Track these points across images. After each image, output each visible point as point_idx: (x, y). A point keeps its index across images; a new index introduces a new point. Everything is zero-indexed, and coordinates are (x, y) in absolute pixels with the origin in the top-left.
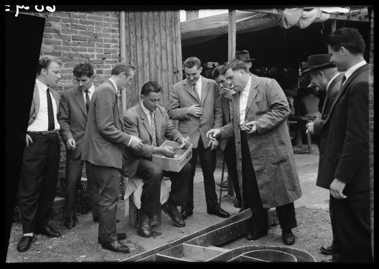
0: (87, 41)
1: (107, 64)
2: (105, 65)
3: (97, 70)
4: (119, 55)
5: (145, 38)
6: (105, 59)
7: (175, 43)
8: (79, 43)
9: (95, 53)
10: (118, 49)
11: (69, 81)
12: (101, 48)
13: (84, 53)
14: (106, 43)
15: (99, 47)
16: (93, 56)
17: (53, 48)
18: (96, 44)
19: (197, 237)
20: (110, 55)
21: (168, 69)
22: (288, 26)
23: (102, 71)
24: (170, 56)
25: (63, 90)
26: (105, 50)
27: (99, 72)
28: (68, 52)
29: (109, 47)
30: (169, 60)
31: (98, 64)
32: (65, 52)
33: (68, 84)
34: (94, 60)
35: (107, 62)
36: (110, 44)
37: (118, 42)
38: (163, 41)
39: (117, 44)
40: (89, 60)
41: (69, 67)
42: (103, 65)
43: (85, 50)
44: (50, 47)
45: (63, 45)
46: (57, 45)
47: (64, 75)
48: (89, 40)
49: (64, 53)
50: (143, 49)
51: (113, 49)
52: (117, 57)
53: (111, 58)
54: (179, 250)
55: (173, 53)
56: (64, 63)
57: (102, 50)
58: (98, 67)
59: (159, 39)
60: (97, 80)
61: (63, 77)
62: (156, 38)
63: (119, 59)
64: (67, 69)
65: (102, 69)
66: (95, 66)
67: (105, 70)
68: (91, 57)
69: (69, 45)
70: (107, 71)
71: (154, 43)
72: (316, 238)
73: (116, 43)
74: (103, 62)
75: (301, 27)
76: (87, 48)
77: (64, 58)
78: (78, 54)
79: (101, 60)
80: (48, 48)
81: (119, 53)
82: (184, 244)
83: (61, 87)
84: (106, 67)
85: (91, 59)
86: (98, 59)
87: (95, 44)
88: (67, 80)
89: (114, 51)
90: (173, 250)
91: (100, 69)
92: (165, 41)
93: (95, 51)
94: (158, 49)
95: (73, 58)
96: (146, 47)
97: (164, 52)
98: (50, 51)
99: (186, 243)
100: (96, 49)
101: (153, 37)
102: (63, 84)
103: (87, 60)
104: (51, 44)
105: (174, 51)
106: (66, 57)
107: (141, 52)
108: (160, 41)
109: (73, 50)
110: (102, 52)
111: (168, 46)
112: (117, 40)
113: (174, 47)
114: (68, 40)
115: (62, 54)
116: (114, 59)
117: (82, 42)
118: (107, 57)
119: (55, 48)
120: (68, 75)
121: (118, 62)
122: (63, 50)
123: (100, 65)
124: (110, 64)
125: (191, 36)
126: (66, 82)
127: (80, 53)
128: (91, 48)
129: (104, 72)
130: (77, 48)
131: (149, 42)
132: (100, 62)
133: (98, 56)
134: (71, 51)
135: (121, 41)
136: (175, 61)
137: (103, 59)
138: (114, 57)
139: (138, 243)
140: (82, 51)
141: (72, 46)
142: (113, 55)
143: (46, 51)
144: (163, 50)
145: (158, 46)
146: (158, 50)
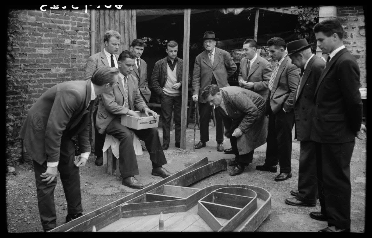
0: (63, 14)
1: (80, 36)
2: (78, 36)
3: (71, 41)
4: (89, 28)
5: (107, 14)
6: (78, 31)
7: (131, 20)
8: (57, 15)
9: (70, 26)
10: (88, 23)
11: (48, 49)
12: (75, 21)
13: (61, 25)
14: (79, 17)
15: (73, 20)
16: (68, 28)
17: (36, 19)
18: (72, 18)
19: (173, 180)
20: (82, 28)
21: (125, 42)
22: (226, 12)
23: (75, 41)
24: (126, 31)
25: (43, 56)
26: (79, 23)
27: (73, 42)
28: (48, 23)
29: (81, 21)
30: (126, 35)
31: (72, 36)
32: (46, 23)
33: (47, 52)
34: (69, 32)
35: (80, 34)
36: (82, 18)
37: (89, 17)
38: (122, 18)
39: (88, 19)
40: (65, 32)
41: (49, 37)
42: (76, 37)
43: (62, 23)
44: (33, 18)
45: (44, 17)
46: (39, 17)
47: (44, 44)
48: (65, 13)
49: (44, 24)
50: (105, 24)
51: (85, 23)
52: (88, 29)
53: (82, 31)
54: (161, 190)
55: (130, 29)
56: (44, 33)
57: (76, 23)
58: (72, 38)
59: (119, 16)
60: (71, 50)
61: (44, 46)
62: (116, 15)
63: (89, 32)
64: (47, 38)
65: (75, 40)
66: (70, 37)
67: (78, 40)
68: (67, 29)
69: (49, 17)
70: (79, 42)
71: (114, 19)
72: (257, 179)
73: (87, 17)
74: (76, 34)
75: (235, 13)
76: (64, 20)
77: (44, 28)
78: (56, 26)
79: (75, 32)
80: (31, 19)
81: (89, 26)
82: (164, 185)
83: (42, 54)
84: (79, 38)
85: (67, 30)
86: (73, 31)
87: (70, 18)
88: (46, 48)
89: (85, 25)
90: (157, 190)
91: (74, 40)
92: (123, 17)
93: (70, 23)
94: (117, 24)
95: (52, 29)
96: (107, 22)
97: (122, 27)
98: (33, 22)
99: (166, 184)
100: (71, 22)
101: (113, 14)
102: (43, 51)
103: (63, 31)
104: (34, 15)
105: (131, 27)
106: (46, 28)
107: (104, 26)
108: (119, 18)
109: (52, 22)
110: (76, 25)
111: (126, 22)
112: (88, 15)
113: (130, 24)
114: (48, 13)
115: (43, 24)
116: (85, 32)
117: (59, 15)
118: (80, 29)
119: (38, 19)
120: (48, 44)
121: (88, 34)
122: (44, 21)
123: (74, 36)
124: (82, 36)
125: (141, 15)
126: (46, 50)
127: (58, 24)
128: (66, 20)
129: (77, 43)
130: (55, 20)
131: (110, 18)
132: (74, 33)
133: (72, 28)
134: (51, 22)
135: (91, 16)
136: (131, 35)
137: (76, 31)
138: (85, 30)
139: (120, 187)
140: (59, 23)
141: (51, 18)
142: (84, 28)
143: (30, 21)
144: (121, 25)
145: (117, 21)
146: (118, 26)
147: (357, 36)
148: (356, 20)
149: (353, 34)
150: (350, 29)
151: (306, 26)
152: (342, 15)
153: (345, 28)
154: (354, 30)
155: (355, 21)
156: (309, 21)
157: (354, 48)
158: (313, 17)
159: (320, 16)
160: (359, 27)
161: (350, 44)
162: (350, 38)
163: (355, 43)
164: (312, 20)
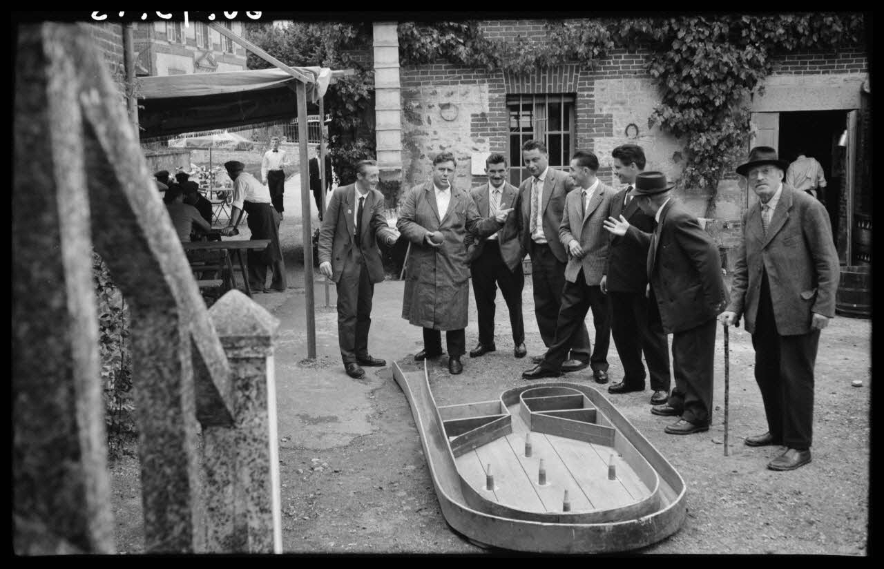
147: (438, 121)
148: (435, 93)
149: (431, 118)
150: (425, 108)
151: (355, 104)
152: (409, 85)
153: (418, 107)
154: (433, 109)
155: (431, 94)
156: (359, 94)
157: (435, 141)
158: (365, 88)
159: (376, 86)
160: (440, 105)
161: (427, 134)
162: (427, 124)
163: (435, 133)
164: (365, 94)
